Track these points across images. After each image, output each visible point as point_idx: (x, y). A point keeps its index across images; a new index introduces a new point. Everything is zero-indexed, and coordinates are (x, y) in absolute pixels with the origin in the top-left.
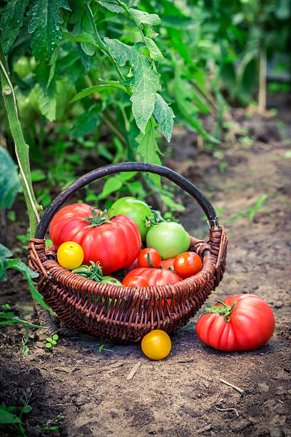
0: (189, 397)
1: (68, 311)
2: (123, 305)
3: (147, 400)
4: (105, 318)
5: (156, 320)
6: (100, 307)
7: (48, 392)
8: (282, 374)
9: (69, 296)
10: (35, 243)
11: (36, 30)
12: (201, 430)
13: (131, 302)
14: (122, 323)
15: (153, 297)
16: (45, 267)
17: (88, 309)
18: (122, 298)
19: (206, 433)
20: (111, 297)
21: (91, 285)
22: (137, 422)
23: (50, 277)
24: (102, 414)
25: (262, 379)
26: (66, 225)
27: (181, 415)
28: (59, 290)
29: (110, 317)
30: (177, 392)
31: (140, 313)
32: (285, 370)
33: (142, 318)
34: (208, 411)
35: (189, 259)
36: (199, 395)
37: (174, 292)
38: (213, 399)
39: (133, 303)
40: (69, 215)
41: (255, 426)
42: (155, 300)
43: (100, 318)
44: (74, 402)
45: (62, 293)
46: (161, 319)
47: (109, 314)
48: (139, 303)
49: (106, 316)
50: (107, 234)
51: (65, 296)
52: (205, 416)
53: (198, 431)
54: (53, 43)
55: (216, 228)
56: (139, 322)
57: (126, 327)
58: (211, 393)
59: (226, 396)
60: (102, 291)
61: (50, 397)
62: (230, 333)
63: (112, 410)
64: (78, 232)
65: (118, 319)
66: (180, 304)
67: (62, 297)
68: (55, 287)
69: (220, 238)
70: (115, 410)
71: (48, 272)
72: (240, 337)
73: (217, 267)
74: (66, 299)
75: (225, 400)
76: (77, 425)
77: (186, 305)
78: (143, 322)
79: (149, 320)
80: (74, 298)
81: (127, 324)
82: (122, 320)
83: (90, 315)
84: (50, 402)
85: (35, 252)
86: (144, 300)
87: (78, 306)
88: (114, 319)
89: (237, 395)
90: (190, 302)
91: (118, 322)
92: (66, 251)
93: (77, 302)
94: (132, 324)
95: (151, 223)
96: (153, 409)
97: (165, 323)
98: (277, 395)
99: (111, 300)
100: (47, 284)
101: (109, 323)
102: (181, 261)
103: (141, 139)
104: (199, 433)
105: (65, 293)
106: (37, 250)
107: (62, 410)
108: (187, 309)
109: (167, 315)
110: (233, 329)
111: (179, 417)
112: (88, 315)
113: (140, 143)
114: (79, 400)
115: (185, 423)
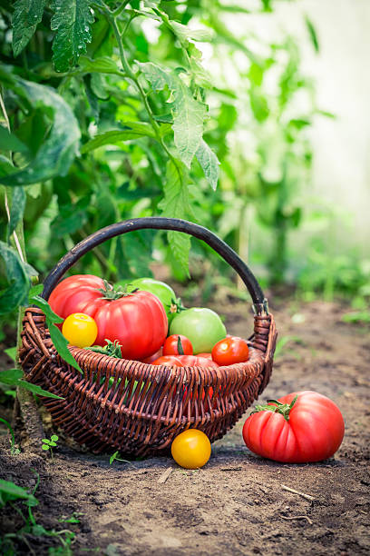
0: (243, 501)
1: (72, 406)
2: (153, 388)
3: (191, 502)
4: (126, 410)
5: (193, 415)
6: (121, 393)
7: (56, 487)
8: (358, 487)
9: (78, 381)
10: (34, 314)
11: (61, 27)
12: (267, 536)
13: (164, 385)
14: (149, 416)
15: (192, 379)
16: (45, 344)
17: (104, 397)
18: (153, 378)
19: (274, 539)
20: (138, 378)
21: (111, 362)
22: (182, 523)
23: (53, 356)
24: (132, 514)
25: (336, 490)
26: (72, 296)
27: (238, 520)
28: (63, 374)
29: (133, 409)
30: (227, 496)
31: (174, 402)
32: (362, 482)
33: (176, 409)
34: (271, 519)
35: (233, 345)
36: (257, 501)
37: (220, 376)
38: (276, 506)
39: (166, 388)
40: (73, 286)
41: (336, 536)
42: (195, 384)
43: (119, 408)
44: (93, 500)
45: (67, 377)
46: (200, 414)
47: (132, 403)
48: (174, 387)
49: (127, 407)
50: (128, 308)
51: (72, 381)
52: (268, 523)
53: (263, 537)
54: (80, 47)
55: (264, 315)
56: (171, 416)
57: (154, 421)
58: (271, 501)
59: (292, 503)
60: (127, 369)
61: (60, 493)
62: (290, 436)
63: (145, 511)
64: (87, 306)
65: (144, 411)
66: (224, 397)
67: (68, 382)
68: (58, 370)
69: (268, 328)
70: (149, 511)
71: (51, 350)
72: (303, 440)
73: (266, 361)
74: (73, 386)
75: (291, 509)
76: (101, 522)
77: (230, 402)
78: (177, 416)
79: (185, 414)
80: (84, 383)
81: (155, 417)
82: (150, 413)
83: (107, 406)
84: (60, 499)
85: (34, 326)
86: (180, 385)
87: (90, 393)
88: (138, 410)
89: (307, 504)
90: (235, 399)
91: (144, 415)
92: (76, 323)
93: (88, 388)
94: (163, 419)
95: (178, 308)
96: (201, 510)
97: (204, 419)
98: (357, 505)
99: (136, 383)
100: (47, 367)
101: (131, 415)
102: (224, 347)
103: (166, 204)
104: (264, 540)
105: (72, 377)
106: (36, 323)
107: (80, 508)
108: (232, 407)
109: (207, 410)
110: (293, 431)
111: (235, 521)
112: (103, 405)
113: (164, 209)
114: (100, 498)
115: (244, 528)
